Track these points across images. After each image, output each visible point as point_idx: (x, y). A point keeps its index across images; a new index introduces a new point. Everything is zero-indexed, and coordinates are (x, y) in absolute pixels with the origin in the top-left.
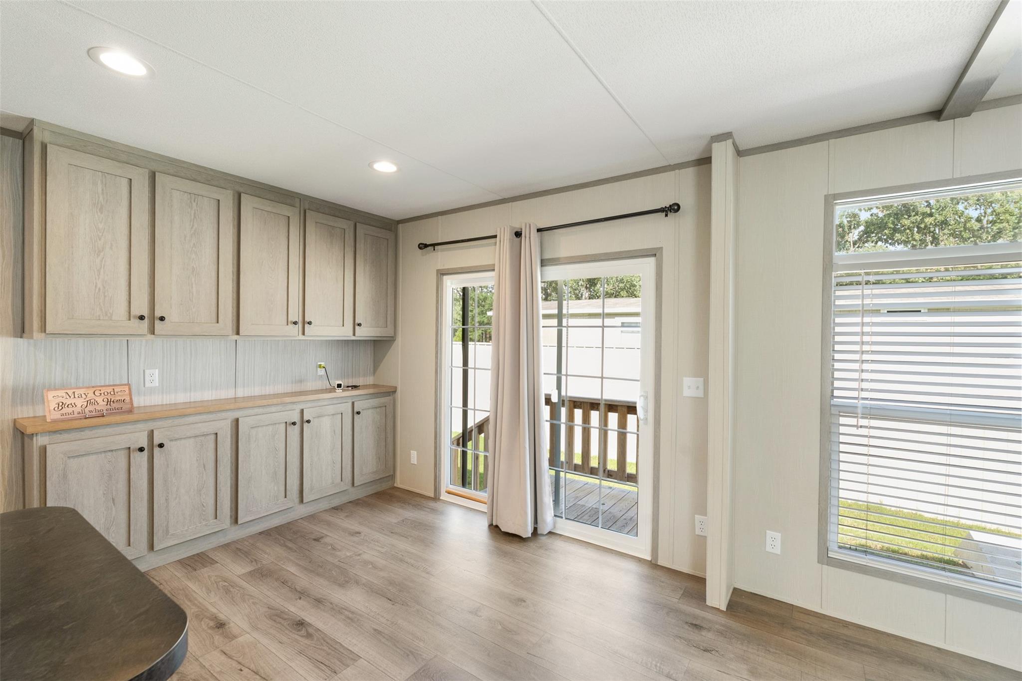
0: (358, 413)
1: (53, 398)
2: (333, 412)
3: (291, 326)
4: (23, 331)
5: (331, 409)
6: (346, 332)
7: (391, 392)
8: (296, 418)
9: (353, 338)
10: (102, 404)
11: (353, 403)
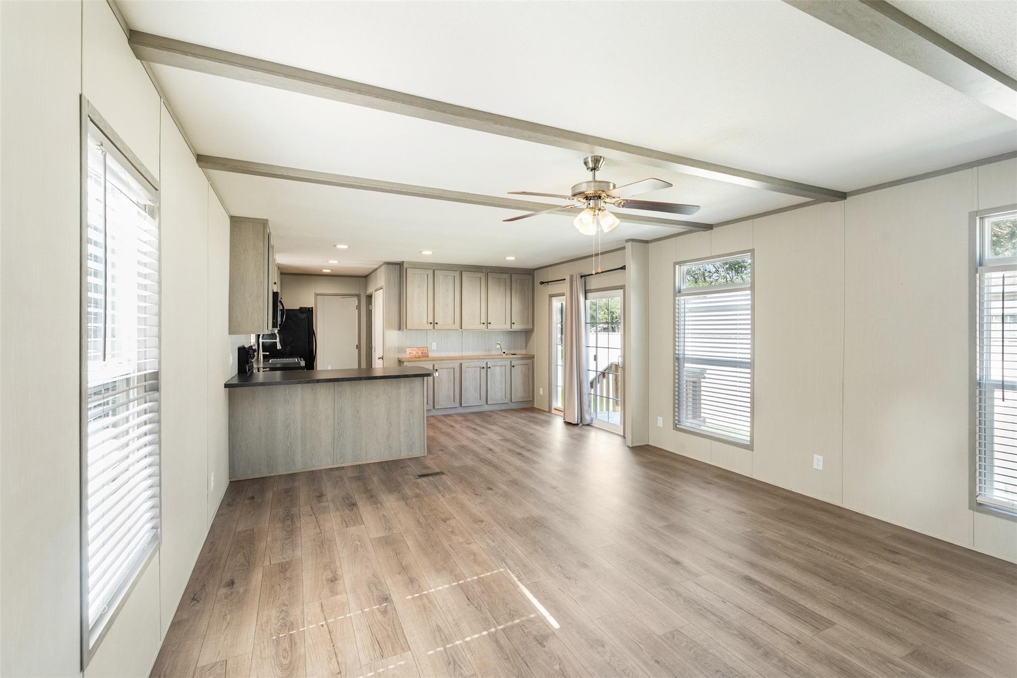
0: (513, 366)
1: (408, 350)
2: (501, 365)
3: (482, 325)
4: (400, 328)
5: (500, 363)
6: (507, 327)
7: (532, 357)
8: (484, 366)
9: (511, 330)
10: (420, 354)
11: (511, 362)
